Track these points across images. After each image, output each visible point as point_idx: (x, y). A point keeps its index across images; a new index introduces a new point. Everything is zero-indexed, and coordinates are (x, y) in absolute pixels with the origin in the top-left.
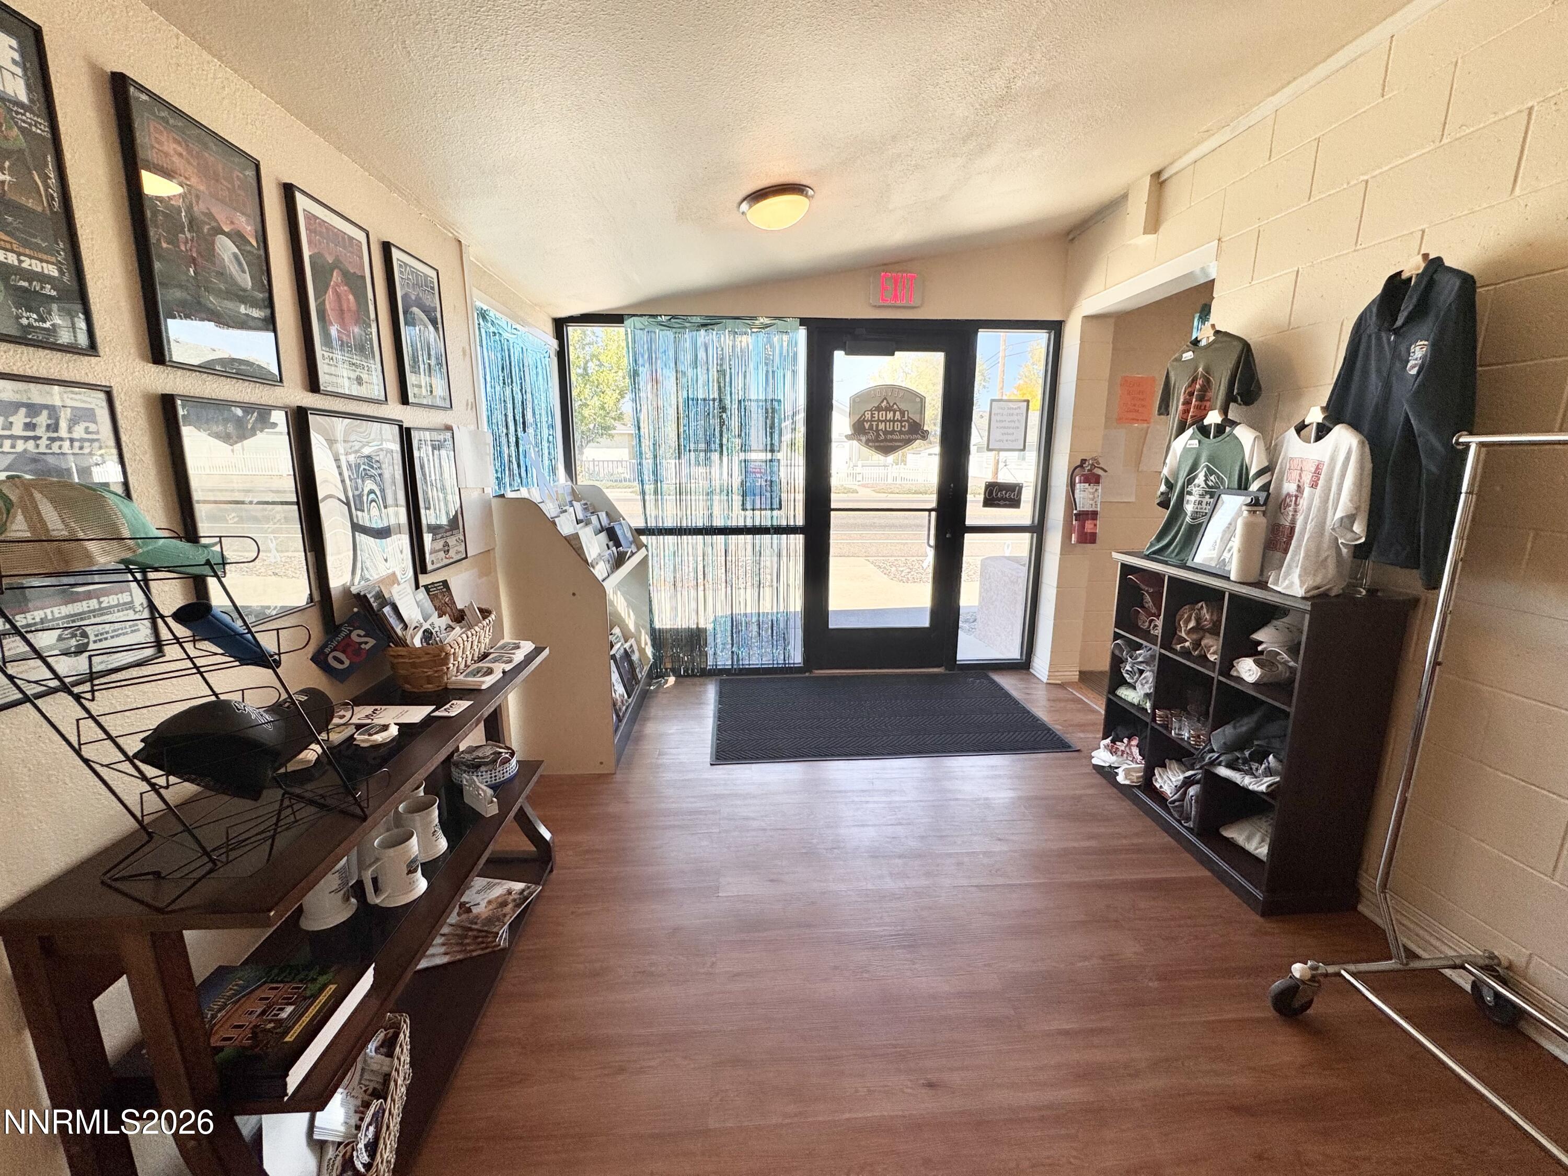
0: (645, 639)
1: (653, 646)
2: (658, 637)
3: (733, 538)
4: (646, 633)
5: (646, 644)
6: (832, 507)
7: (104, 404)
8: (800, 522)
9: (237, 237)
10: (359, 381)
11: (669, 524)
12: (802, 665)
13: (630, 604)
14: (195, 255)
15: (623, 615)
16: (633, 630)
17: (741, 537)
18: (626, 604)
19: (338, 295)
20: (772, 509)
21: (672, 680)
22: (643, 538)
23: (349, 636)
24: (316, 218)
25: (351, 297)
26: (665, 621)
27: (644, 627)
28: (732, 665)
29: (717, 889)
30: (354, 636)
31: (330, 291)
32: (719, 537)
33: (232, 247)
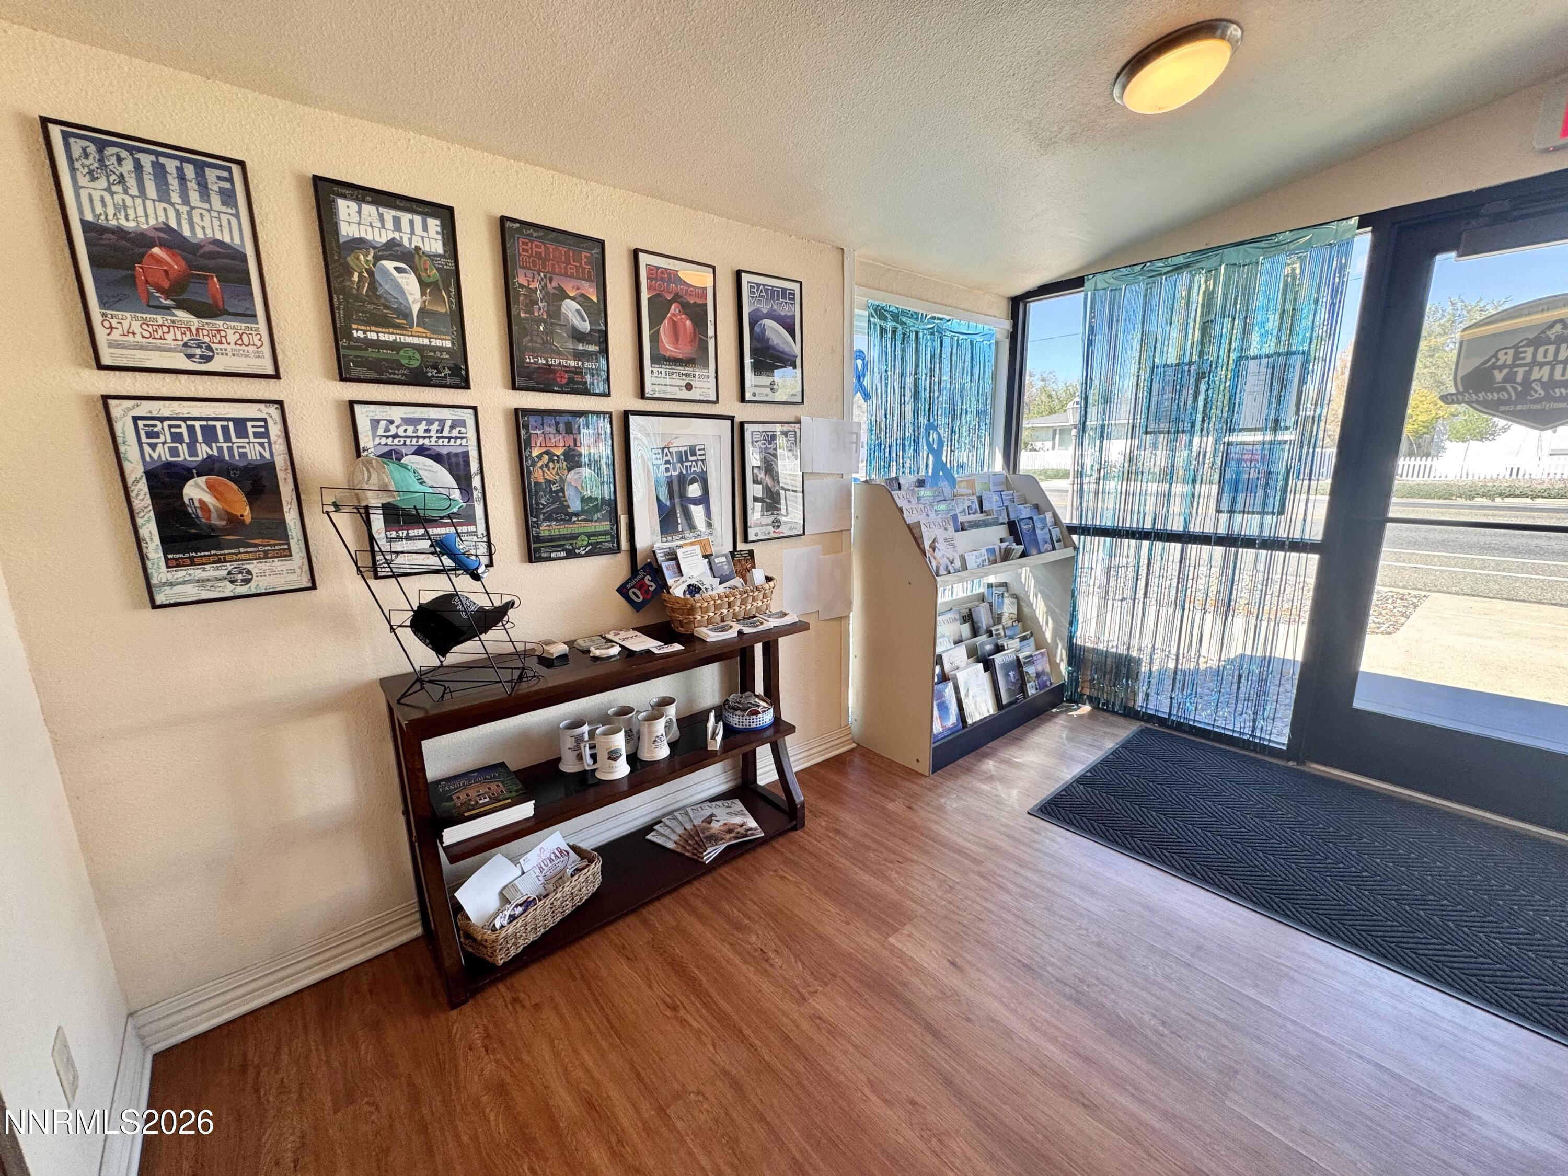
0: (1061, 654)
1: (1070, 664)
2: (1075, 655)
3: (1193, 548)
4: (1063, 647)
5: (1062, 660)
6: (1391, 515)
7: (473, 417)
8: (1316, 533)
9: (583, 299)
10: (689, 387)
11: (1107, 521)
12: (1284, 748)
13: (1050, 611)
14: (545, 317)
15: (1040, 620)
16: (1049, 641)
17: (1206, 548)
18: (1045, 609)
19: (674, 325)
20: (1263, 513)
21: (1086, 709)
22: (1075, 538)
23: (643, 578)
24: (658, 268)
25: (688, 323)
26: (1086, 636)
27: (1061, 639)
28: (1170, 714)
29: (895, 930)
30: (646, 579)
31: (666, 321)
32: (1173, 544)
33: (575, 306)
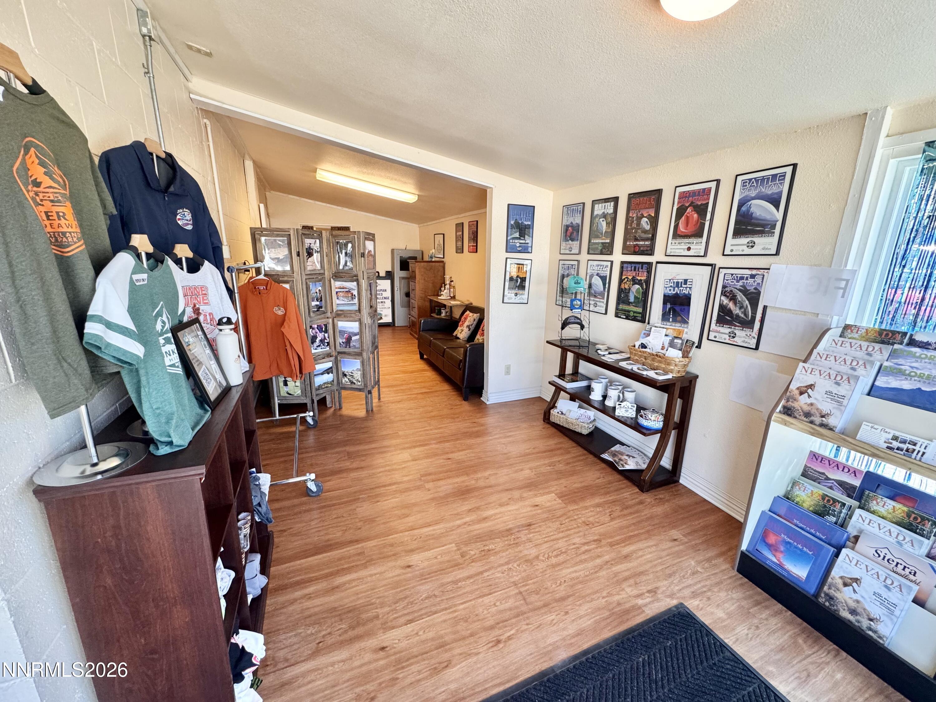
7: (611, 265)
10: (689, 249)
14: (635, 226)
19: (687, 218)
24: (682, 191)
25: (696, 215)
31: (683, 218)
33: (646, 219)
